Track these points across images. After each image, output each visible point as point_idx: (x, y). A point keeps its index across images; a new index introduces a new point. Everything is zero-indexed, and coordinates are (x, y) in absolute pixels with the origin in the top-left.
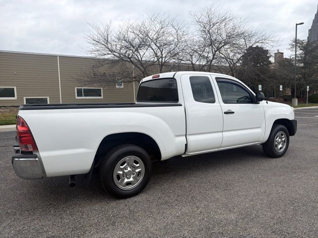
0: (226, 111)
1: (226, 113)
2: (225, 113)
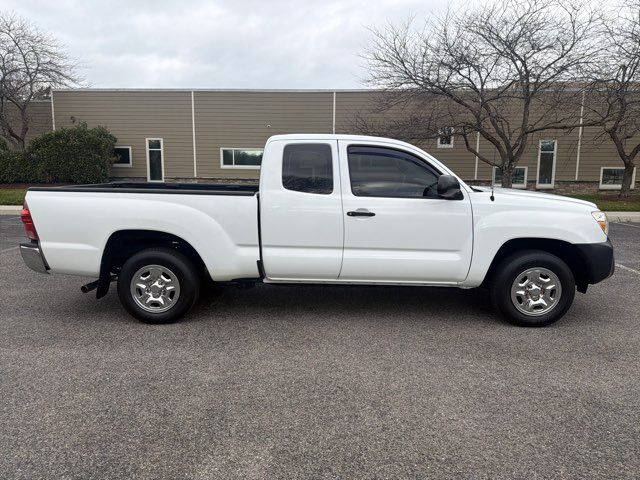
0: (354, 210)
1: (353, 214)
2: (348, 214)
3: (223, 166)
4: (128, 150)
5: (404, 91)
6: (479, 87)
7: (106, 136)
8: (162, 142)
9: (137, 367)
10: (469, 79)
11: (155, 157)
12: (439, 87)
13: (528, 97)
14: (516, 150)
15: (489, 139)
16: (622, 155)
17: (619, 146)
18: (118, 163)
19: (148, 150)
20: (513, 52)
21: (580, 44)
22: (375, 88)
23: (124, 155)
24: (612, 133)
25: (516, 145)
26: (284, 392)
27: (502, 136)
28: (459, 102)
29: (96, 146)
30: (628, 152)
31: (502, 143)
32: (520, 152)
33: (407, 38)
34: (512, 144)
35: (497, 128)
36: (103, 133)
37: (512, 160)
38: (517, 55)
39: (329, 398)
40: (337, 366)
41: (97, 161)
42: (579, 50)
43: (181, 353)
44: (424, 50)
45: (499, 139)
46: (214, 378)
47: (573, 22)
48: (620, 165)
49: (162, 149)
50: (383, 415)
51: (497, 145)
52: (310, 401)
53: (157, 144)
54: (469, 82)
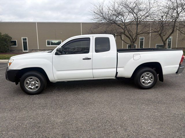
3: (47, 46)
4: (16, 41)
5: (102, 23)
6: (124, 21)
7: (8, 37)
8: (27, 39)
9: (31, 118)
10: (121, 19)
11: (25, 43)
12: (113, 21)
13: (137, 25)
14: (134, 40)
15: (127, 37)
16: (163, 41)
17: (162, 38)
18: (13, 45)
19: (22, 41)
20: (133, 11)
21: (151, 9)
22: (94, 22)
23: (14, 43)
24: (160, 35)
25: (135, 38)
26: (88, 124)
27: (131, 36)
28: (119, 26)
29: (5, 40)
30: (164, 40)
31: (131, 38)
32: (136, 40)
33: (103, 7)
34: (133, 38)
35: (129, 33)
36: (7, 36)
37: (134, 42)
38: (134, 12)
39: (105, 125)
40: (103, 112)
41: (5, 45)
42: (151, 11)
43: (46, 111)
44: (108, 11)
45: (130, 36)
46: (61, 121)
47: (150, 3)
48: (162, 43)
49: (27, 41)
50: (126, 130)
51: (129, 38)
52: (99, 127)
53: (26, 39)
54: (121, 20)
